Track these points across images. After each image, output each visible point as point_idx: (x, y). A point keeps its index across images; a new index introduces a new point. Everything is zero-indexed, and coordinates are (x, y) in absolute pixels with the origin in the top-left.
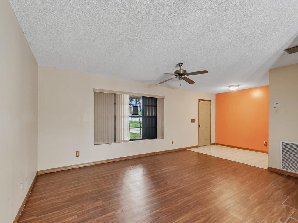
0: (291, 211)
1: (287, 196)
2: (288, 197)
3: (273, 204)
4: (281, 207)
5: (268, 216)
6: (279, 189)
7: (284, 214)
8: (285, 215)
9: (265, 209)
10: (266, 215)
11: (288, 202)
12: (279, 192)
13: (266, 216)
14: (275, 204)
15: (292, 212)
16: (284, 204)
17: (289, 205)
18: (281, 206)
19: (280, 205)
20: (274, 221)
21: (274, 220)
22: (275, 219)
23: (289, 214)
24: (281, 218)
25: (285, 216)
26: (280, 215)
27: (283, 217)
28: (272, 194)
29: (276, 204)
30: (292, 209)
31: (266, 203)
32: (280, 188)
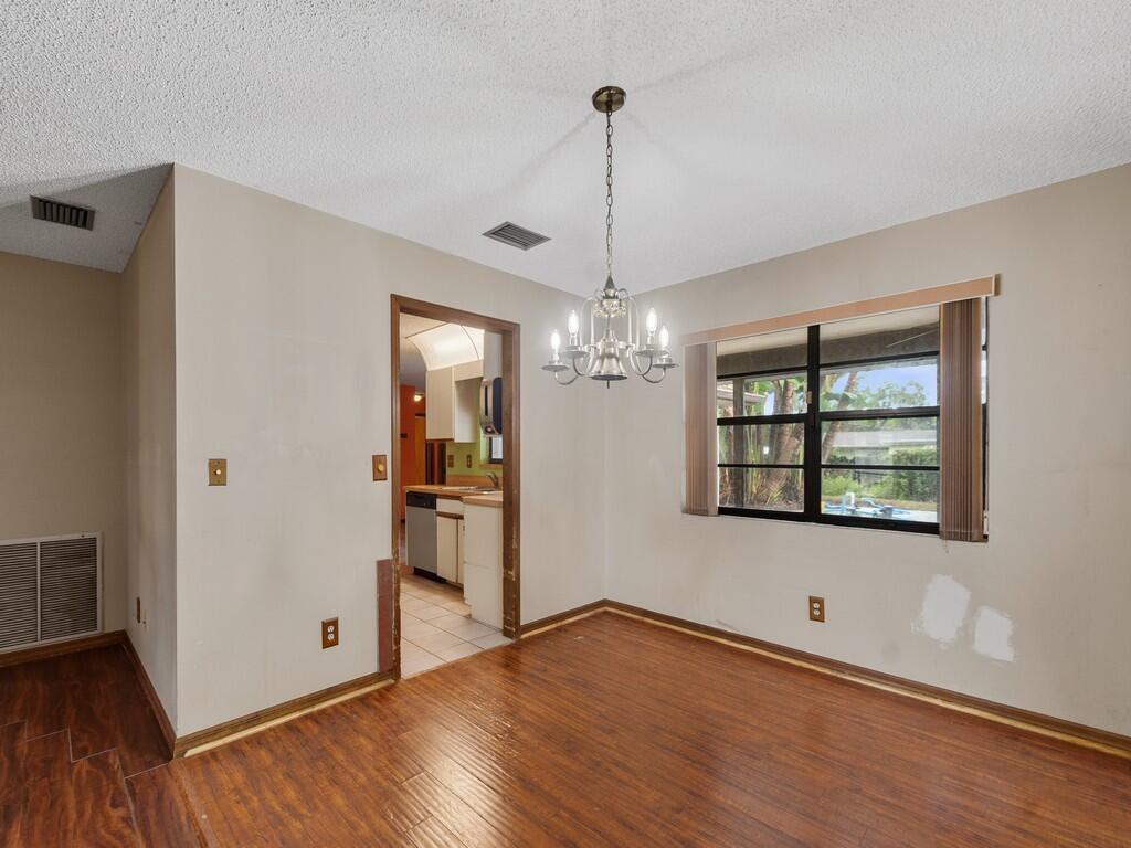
0: (111, 761)
1: (62, 731)
2: (66, 732)
3: (51, 784)
4: (79, 772)
5: (75, 829)
6: (18, 727)
7: (104, 783)
8: (109, 785)
9: (39, 819)
10: (65, 832)
11: (80, 745)
12: (25, 736)
13: (70, 835)
14: (52, 780)
15: (115, 762)
16: (75, 757)
17: (91, 750)
18: (76, 770)
19: (71, 771)
20: (103, 826)
21: (100, 824)
22: (100, 820)
23: (115, 773)
24: (108, 802)
25: (111, 786)
26: (99, 797)
27: (111, 792)
28: (12, 758)
29: (58, 777)
30: (107, 755)
31: (26, 800)
32: (17, 721)
